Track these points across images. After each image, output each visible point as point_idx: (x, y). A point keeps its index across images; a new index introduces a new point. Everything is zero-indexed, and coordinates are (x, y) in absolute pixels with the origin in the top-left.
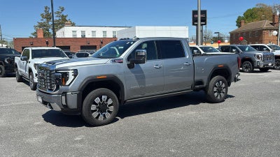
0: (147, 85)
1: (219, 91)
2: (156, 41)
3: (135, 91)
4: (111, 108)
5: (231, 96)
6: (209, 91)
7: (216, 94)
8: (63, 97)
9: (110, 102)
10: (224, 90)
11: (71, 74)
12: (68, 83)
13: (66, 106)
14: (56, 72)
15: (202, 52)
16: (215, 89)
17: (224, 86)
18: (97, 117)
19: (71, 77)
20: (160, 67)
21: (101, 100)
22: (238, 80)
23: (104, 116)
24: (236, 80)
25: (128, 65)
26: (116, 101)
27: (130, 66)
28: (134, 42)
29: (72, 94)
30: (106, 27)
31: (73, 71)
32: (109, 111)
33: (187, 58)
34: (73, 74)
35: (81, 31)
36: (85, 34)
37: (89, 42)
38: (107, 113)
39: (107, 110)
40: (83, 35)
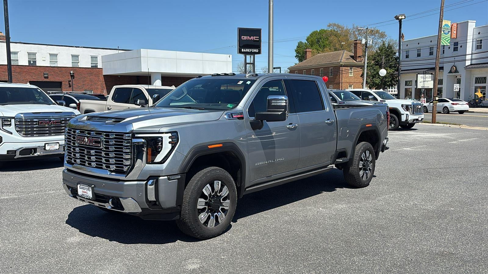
0: (277, 160)
1: (365, 168)
4: (227, 204)
8: (151, 188)
9: (225, 192)
10: (371, 166)
11: (166, 139)
12: (159, 158)
14: (133, 137)
16: (361, 165)
17: (370, 158)
18: (206, 222)
19: (167, 147)
20: (295, 128)
21: (213, 189)
23: (217, 218)
25: (252, 123)
26: (233, 190)
27: (256, 126)
29: (169, 179)
30: (78, 48)
31: (171, 136)
32: (223, 210)
33: (327, 112)
34: (170, 140)
35: (28, 52)
36: (35, 59)
37: (47, 74)
38: (220, 212)
39: (221, 207)
40: (33, 61)
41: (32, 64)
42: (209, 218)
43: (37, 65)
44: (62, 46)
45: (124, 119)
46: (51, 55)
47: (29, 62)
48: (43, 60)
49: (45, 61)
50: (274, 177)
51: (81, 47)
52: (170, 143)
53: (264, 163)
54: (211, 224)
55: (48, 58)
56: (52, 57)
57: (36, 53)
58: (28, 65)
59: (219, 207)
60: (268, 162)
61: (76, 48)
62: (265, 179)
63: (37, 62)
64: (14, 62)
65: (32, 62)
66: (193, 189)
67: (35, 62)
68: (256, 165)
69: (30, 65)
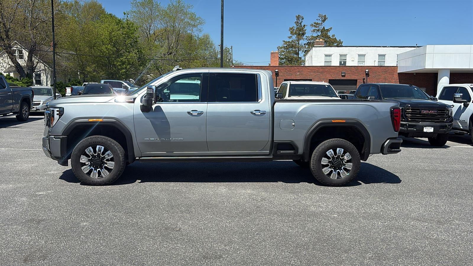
30: (385, 48)
35: (340, 54)
36: (346, 60)
37: (345, 73)
40: (343, 61)
41: (343, 64)
43: (347, 65)
44: (370, 47)
46: (359, 55)
47: (340, 62)
48: (352, 61)
49: (354, 61)
51: (389, 47)
55: (356, 58)
56: (361, 57)
57: (347, 54)
58: (339, 65)
61: (383, 48)
63: (347, 62)
64: (328, 63)
65: (343, 63)
67: (345, 63)
69: (341, 66)
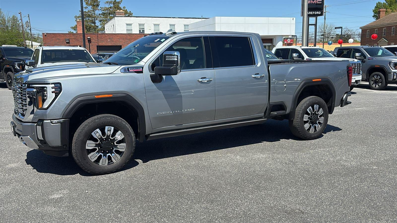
0: (185, 111)
1: (313, 122)
2: (206, 38)
3: (164, 119)
4: (122, 147)
5: (336, 129)
6: (296, 121)
7: (307, 126)
8: (39, 128)
9: (119, 136)
10: (322, 120)
11: (50, 89)
12: (46, 105)
13: (43, 142)
14: (29, 87)
15: (306, 57)
16: (306, 118)
17: (321, 112)
18: (97, 161)
19: (50, 95)
20: (209, 81)
21: (104, 133)
22: (347, 103)
23: (110, 158)
24: (344, 103)
25: (152, 76)
26: (130, 135)
27: (156, 79)
28: (167, 38)
29: (52, 122)
30: (174, 19)
31: (54, 86)
32: (117, 152)
33: (258, 67)
34: (54, 90)
35: (138, 24)
36: (144, 28)
38: (114, 153)
39: (115, 149)
40: (142, 30)
41: (142, 32)
42: (100, 157)
43: (145, 33)
44: (163, 17)
45: (32, 72)
46: (155, 25)
47: (140, 31)
48: (149, 29)
49: (151, 29)
50: (184, 125)
51: (177, 18)
52: (52, 92)
53: (168, 113)
54: (104, 162)
55: (153, 27)
56: (156, 26)
57: (145, 24)
58: (139, 33)
59: (113, 149)
60: (173, 112)
61: (173, 19)
62: (173, 127)
63: (145, 31)
64: (129, 31)
65: (141, 31)
66: (80, 132)
67: (143, 31)
68: (158, 114)
69: (141, 33)
